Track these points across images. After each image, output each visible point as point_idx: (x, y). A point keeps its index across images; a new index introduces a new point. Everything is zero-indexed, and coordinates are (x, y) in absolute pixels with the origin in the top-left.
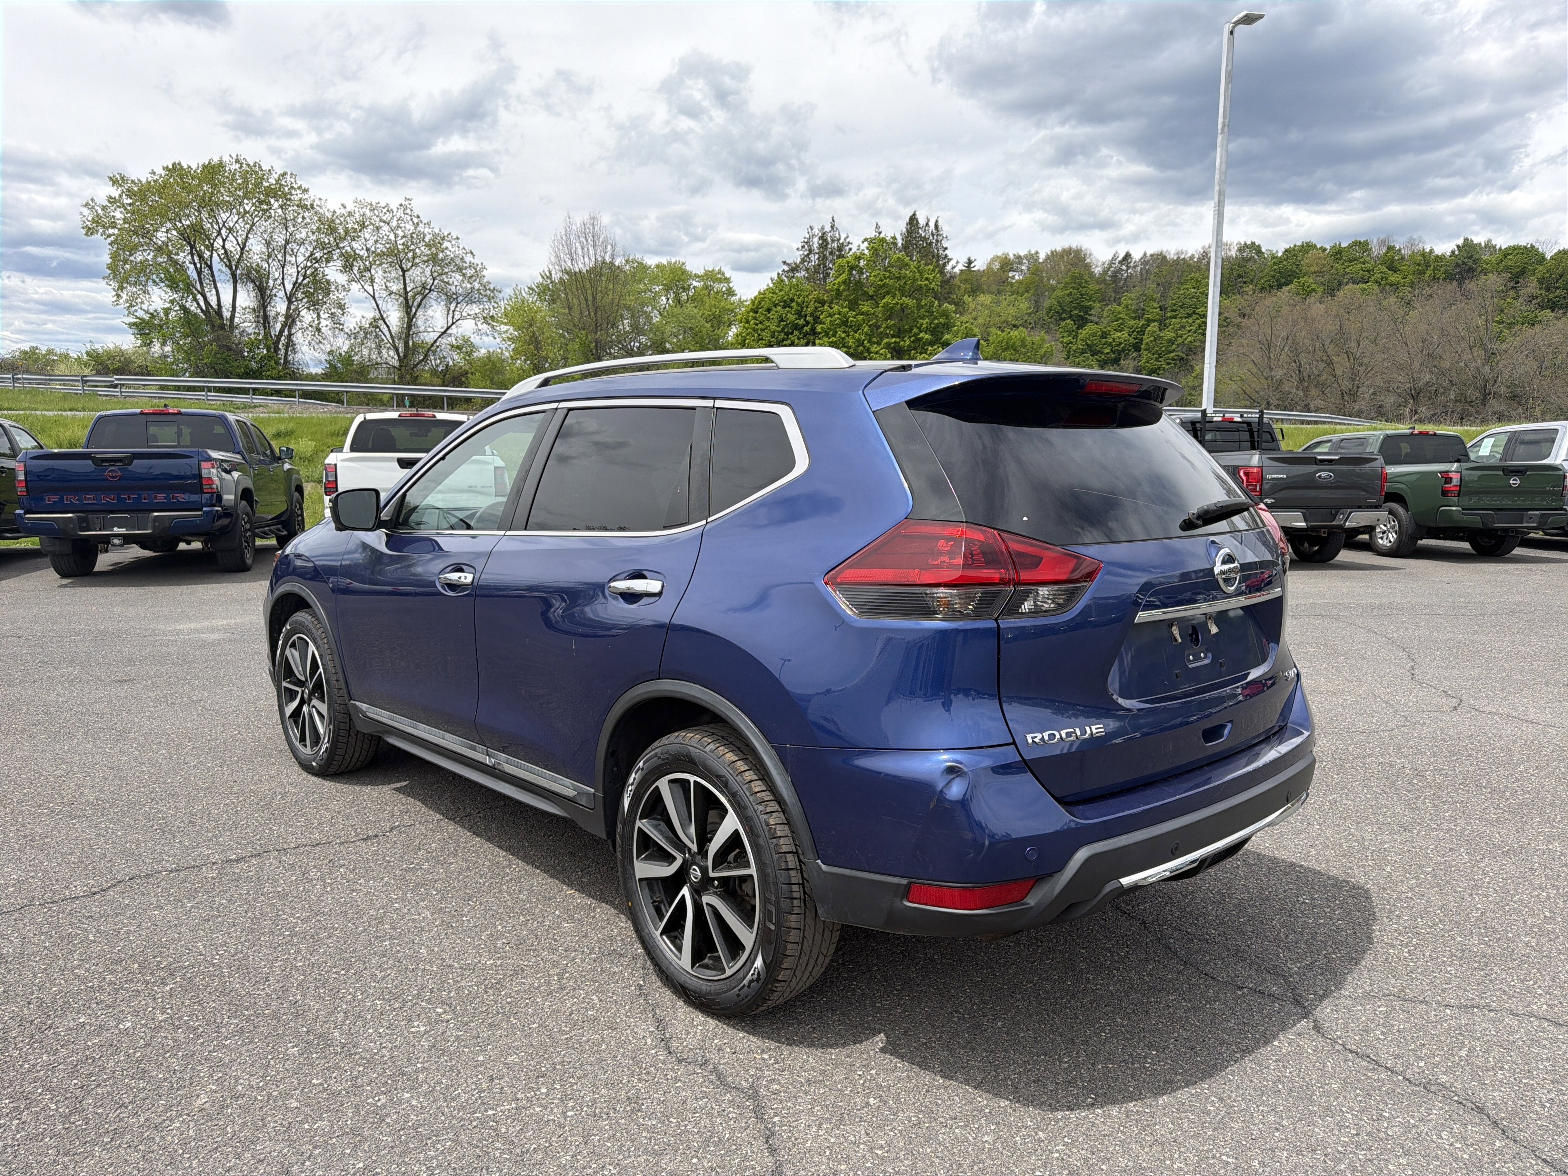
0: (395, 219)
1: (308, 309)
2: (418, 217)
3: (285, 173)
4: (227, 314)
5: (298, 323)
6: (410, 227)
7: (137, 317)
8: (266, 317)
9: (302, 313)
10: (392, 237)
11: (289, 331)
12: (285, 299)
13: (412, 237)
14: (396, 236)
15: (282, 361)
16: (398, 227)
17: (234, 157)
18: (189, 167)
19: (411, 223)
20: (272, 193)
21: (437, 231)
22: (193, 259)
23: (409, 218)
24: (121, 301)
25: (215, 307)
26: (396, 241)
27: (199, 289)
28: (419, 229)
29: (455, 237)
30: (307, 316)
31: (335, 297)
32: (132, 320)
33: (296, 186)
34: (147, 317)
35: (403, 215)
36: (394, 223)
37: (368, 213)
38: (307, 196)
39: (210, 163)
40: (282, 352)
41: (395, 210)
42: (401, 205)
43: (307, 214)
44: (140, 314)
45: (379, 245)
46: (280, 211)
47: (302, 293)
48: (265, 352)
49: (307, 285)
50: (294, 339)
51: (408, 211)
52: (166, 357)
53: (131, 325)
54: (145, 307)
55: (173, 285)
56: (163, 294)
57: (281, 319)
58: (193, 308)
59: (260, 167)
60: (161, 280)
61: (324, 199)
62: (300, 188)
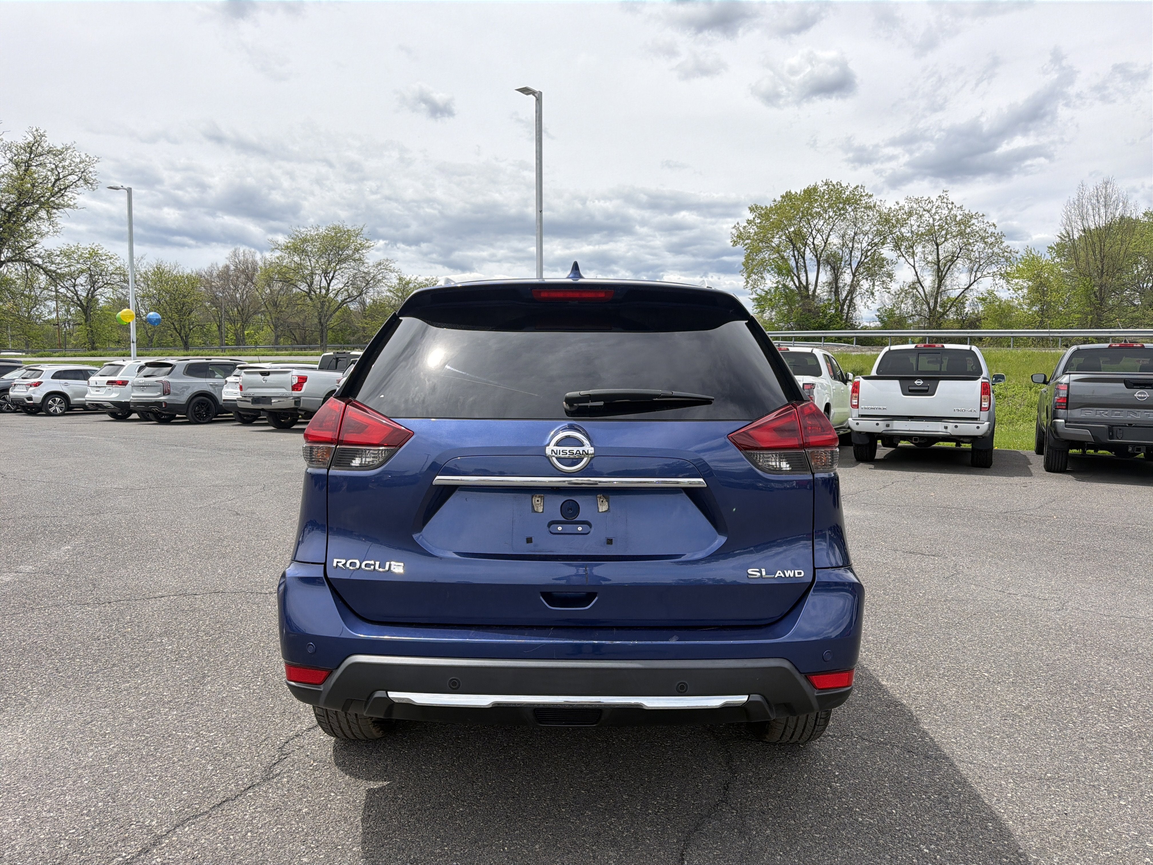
0: (935, 207)
1: (867, 279)
2: (953, 203)
3: (857, 187)
4: (811, 288)
5: (858, 290)
6: (946, 212)
7: (758, 295)
8: (837, 288)
9: (861, 283)
10: (931, 221)
11: (852, 296)
12: (851, 274)
13: (946, 219)
14: (934, 220)
15: (845, 317)
16: (936, 213)
17: (825, 181)
18: (796, 193)
19: (946, 209)
20: (847, 201)
21: (967, 212)
22: (794, 253)
23: (945, 205)
24: (749, 285)
25: (805, 284)
26: (933, 224)
27: (796, 273)
28: (952, 212)
29: (981, 215)
30: (865, 284)
31: (885, 269)
32: (754, 296)
33: (864, 194)
34: (763, 294)
35: (940, 204)
36: (933, 211)
37: (915, 206)
38: (871, 200)
39: (808, 188)
40: (846, 311)
41: (935, 201)
42: (940, 197)
43: (871, 213)
44: (759, 292)
45: (921, 229)
46: (852, 213)
47: (864, 269)
48: (833, 311)
49: (867, 263)
50: (855, 301)
51: (945, 200)
52: (772, 319)
53: (754, 300)
54: (762, 287)
55: (780, 273)
56: (772, 278)
57: (847, 288)
58: (791, 285)
59: (841, 185)
60: (772, 269)
61: (883, 200)
62: (867, 195)
